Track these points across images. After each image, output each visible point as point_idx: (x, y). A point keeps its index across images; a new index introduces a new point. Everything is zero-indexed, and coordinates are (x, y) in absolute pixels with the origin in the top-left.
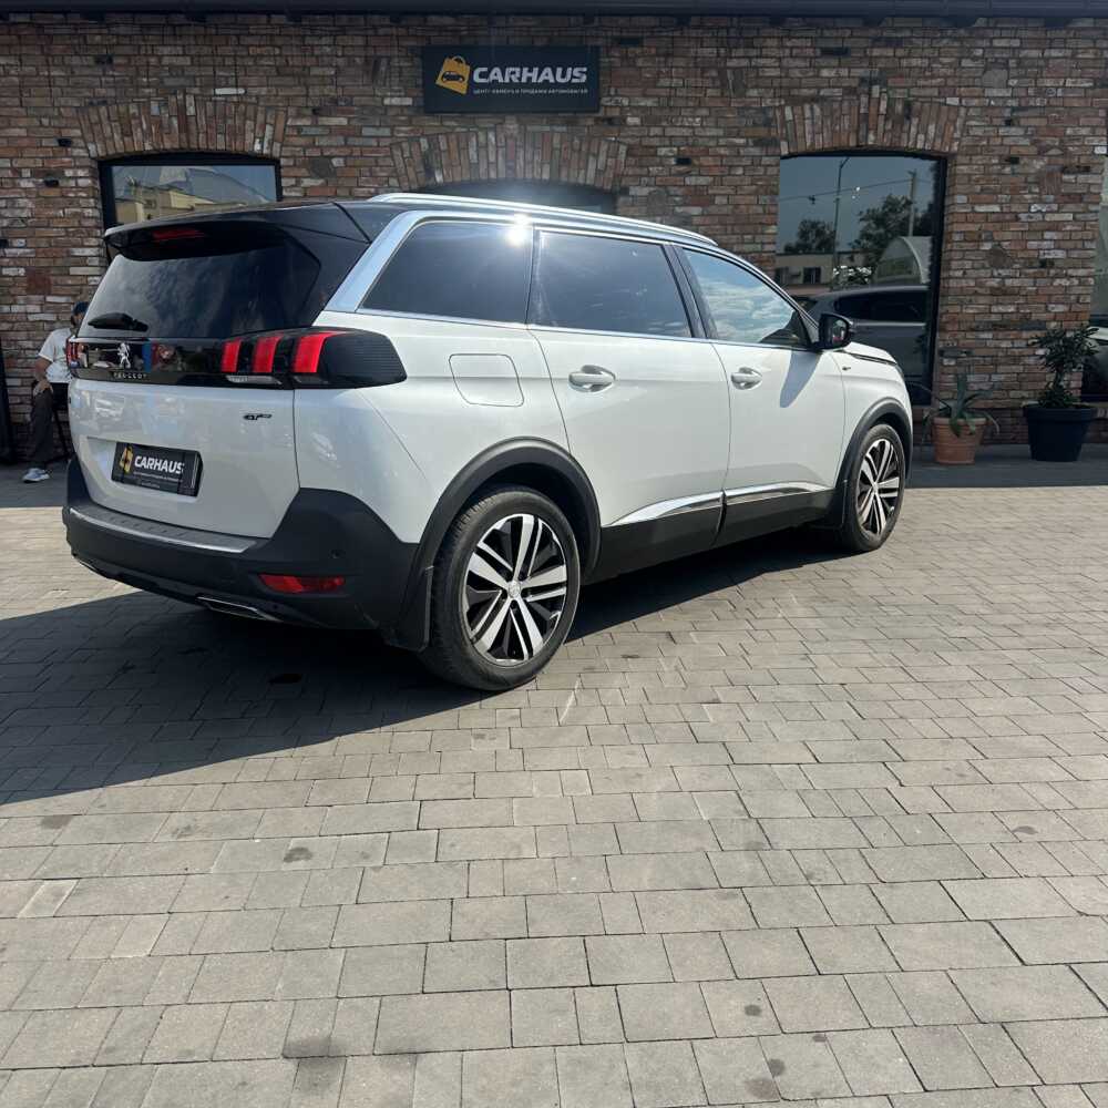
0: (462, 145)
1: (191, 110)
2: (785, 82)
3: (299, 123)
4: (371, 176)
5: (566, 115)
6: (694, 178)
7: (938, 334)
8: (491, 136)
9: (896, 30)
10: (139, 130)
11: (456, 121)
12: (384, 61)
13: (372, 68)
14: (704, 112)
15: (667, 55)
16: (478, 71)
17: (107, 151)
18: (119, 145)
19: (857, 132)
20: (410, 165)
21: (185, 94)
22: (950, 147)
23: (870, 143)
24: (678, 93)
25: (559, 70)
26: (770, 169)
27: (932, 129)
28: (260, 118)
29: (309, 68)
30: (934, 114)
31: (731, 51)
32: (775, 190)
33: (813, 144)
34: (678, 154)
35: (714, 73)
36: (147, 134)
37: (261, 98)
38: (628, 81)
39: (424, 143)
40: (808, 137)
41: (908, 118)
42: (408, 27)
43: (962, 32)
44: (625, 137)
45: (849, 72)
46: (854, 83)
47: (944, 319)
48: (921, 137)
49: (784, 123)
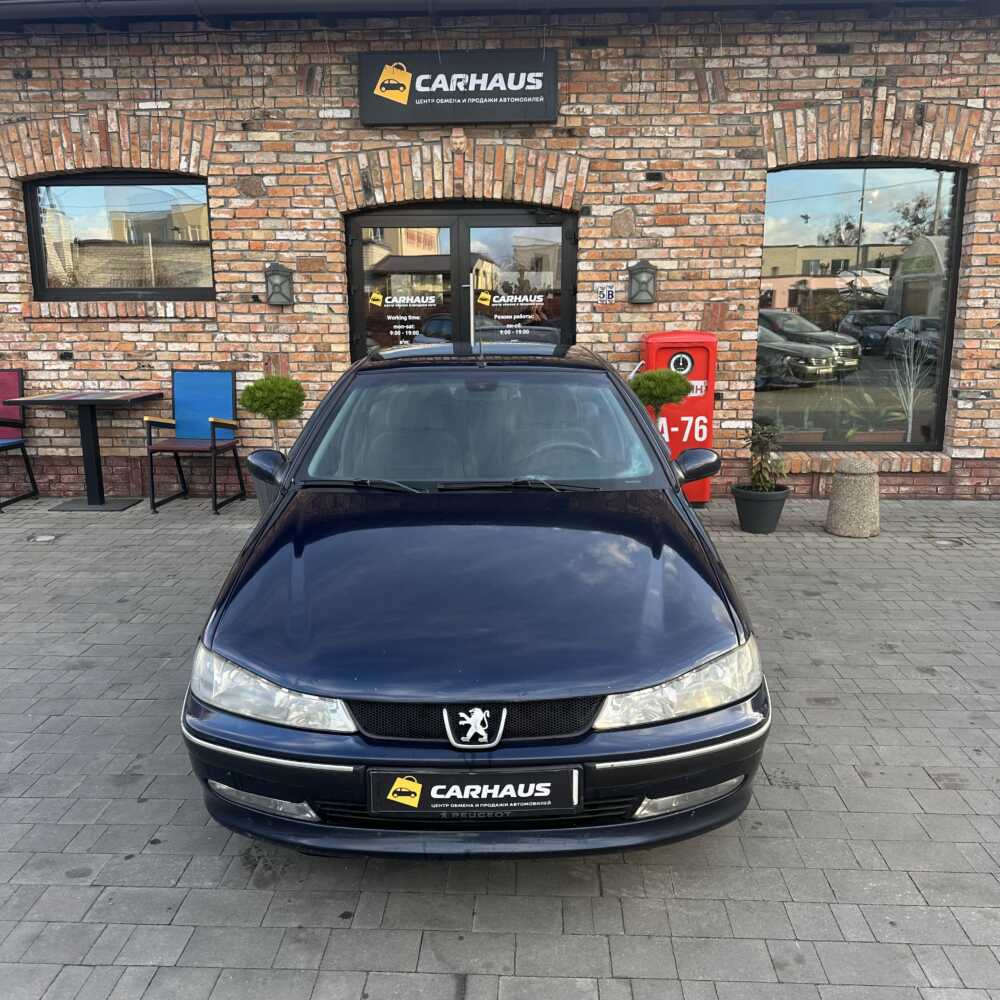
0: (405, 160)
1: (113, 127)
2: (774, 85)
3: (227, 139)
4: (307, 196)
5: (523, 126)
6: (666, 194)
7: (952, 371)
8: (437, 150)
9: (906, 22)
10: (60, 148)
11: (398, 136)
12: (319, 69)
13: (306, 78)
14: (679, 120)
15: (636, 57)
16: (420, 79)
17: (26, 171)
18: (38, 165)
19: (859, 139)
20: (347, 184)
21: (107, 108)
22: (971, 156)
23: (874, 154)
24: (649, 100)
25: (512, 76)
26: (754, 184)
27: (949, 135)
28: (186, 133)
29: (238, 80)
30: (952, 117)
31: (710, 51)
32: (760, 209)
33: (806, 155)
34: (648, 169)
35: (691, 76)
36: (68, 152)
37: (188, 112)
38: (591, 86)
39: (363, 159)
40: (801, 147)
41: (921, 124)
42: (345, 32)
43: (988, 23)
44: (586, 150)
45: (850, 73)
46: (858, 86)
47: (959, 355)
48: (936, 145)
49: (772, 130)
